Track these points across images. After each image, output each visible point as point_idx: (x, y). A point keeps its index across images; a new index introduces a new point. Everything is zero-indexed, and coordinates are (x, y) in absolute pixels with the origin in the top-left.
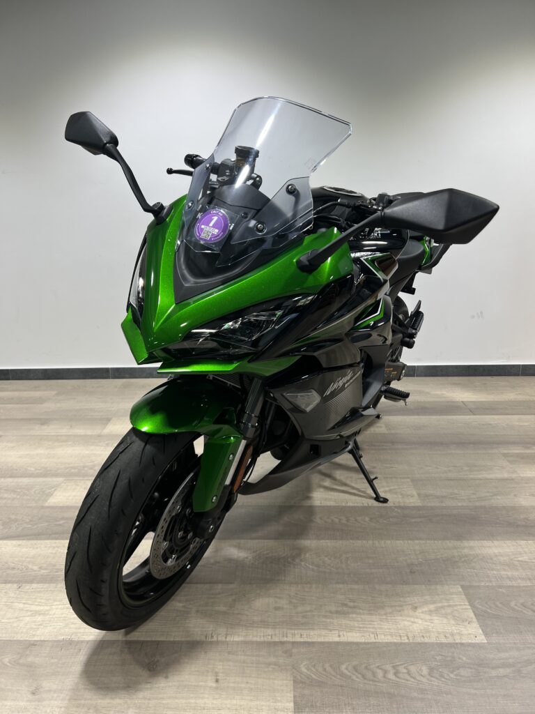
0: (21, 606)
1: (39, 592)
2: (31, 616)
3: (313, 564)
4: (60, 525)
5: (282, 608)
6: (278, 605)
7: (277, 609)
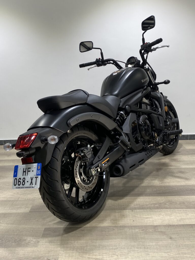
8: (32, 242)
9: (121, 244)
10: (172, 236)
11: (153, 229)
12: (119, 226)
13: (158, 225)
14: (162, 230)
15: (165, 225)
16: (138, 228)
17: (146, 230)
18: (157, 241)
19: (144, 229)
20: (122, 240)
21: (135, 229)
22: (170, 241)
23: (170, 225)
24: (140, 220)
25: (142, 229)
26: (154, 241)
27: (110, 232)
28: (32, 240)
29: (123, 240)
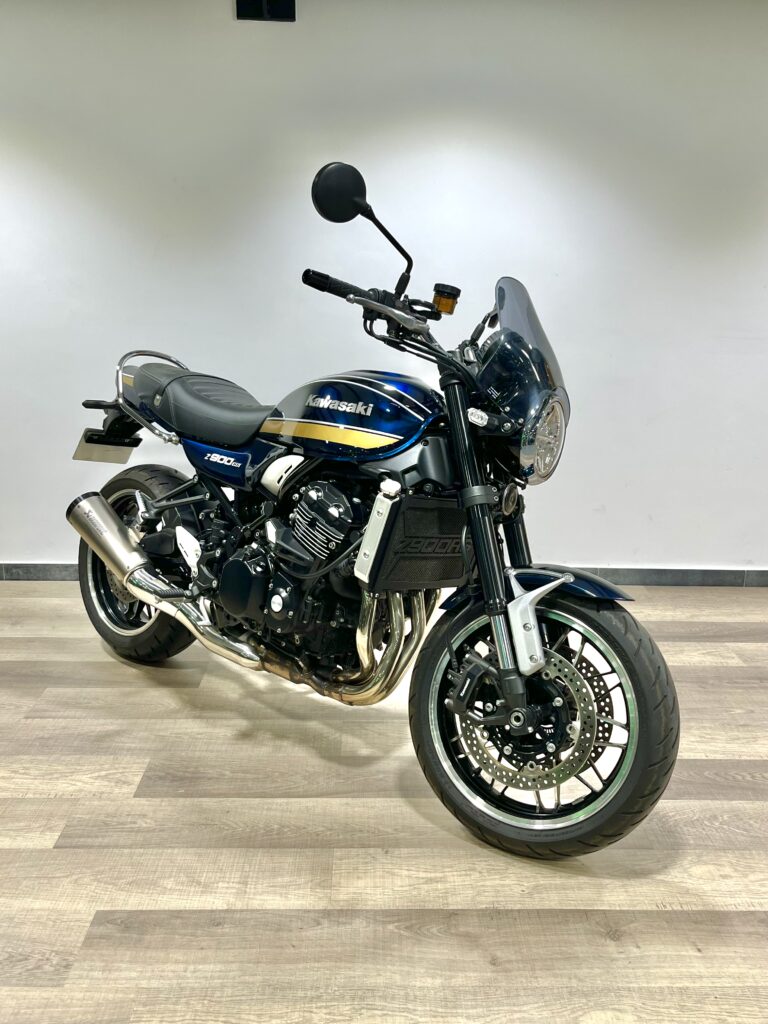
0: (406, 873)
1: (416, 857)
2: (426, 883)
3: (738, 828)
4: (381, 780)
5: (731, 877)
6: (722, 873)
7: (724, 877)
8: (47, 967)
9: (332, 981)
10: (499, 954)
11: (444, 923)
12: (338, 910)
13: (460, 907)
14: (470, 930)
15: (482, 910)
16: (396, 918)
17: (419, 929)
18: (450, 971)
19: (414, 922)
20: (338, 964)
21: (384, 923)
22: (489, 974)
23: (498, 912)
24: (407, 888)
25: (408, 924)
26: (439, 972)
27: (304, 934)
28: (48, 959)
29: (343, 965)
